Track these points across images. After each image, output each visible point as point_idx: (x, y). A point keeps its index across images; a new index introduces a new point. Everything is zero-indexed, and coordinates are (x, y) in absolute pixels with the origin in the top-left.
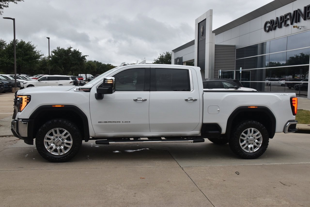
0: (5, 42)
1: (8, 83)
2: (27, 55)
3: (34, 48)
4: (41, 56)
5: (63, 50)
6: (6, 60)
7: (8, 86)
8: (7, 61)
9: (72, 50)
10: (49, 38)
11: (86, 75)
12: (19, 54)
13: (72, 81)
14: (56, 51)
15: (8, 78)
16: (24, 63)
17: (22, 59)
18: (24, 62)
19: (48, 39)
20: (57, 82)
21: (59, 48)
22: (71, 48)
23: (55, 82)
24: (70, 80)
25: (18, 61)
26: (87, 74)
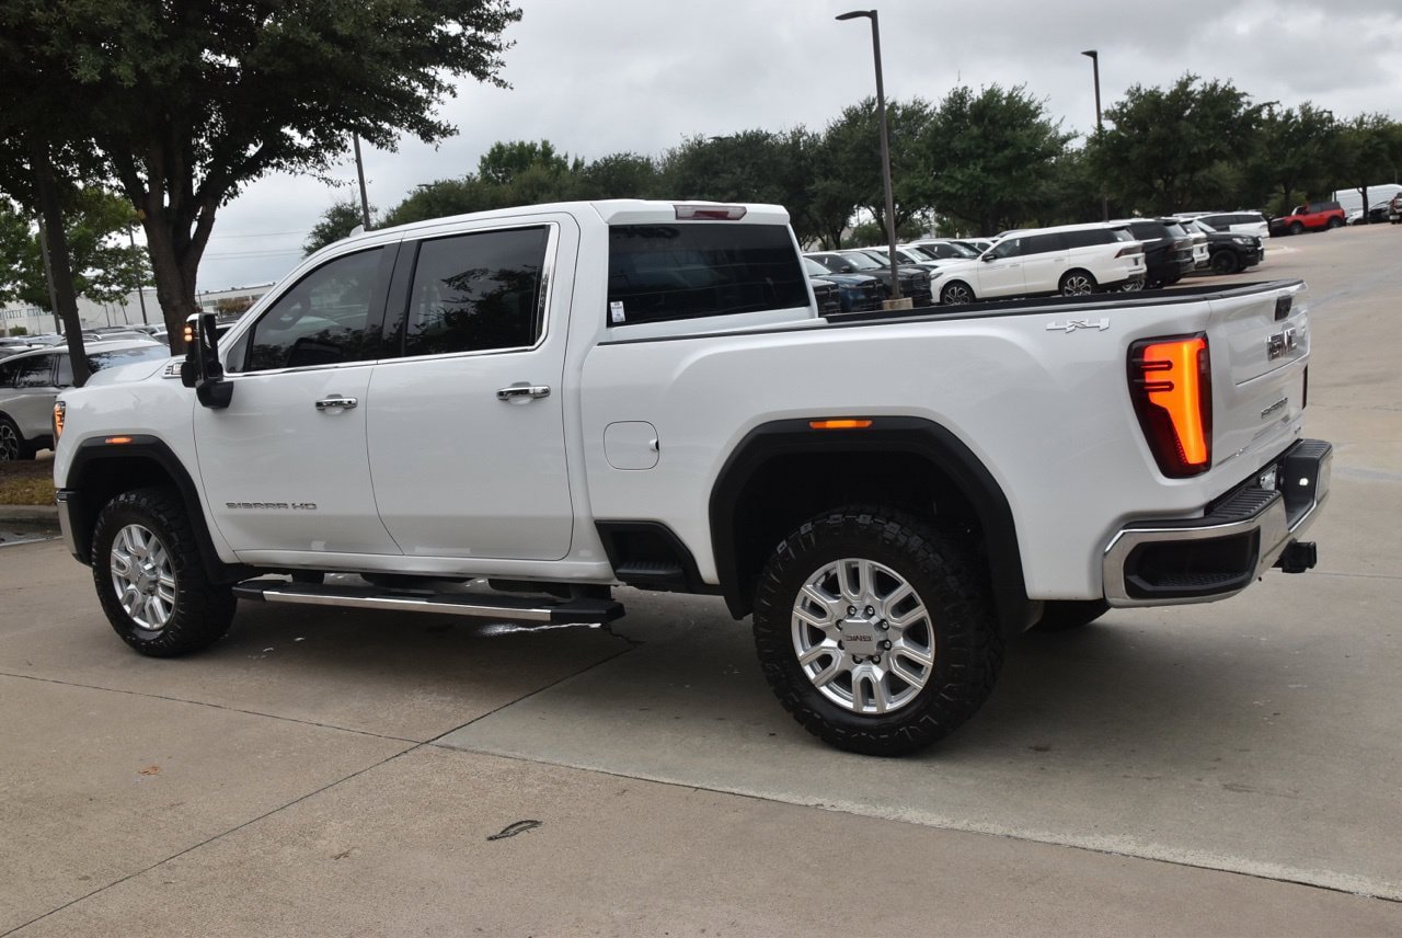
0: (927, 106)
1: (867, 283)
2: (1006, 145)
3: (1035, 114)
4: (1065, 140)
5: (1153, 98)
6: (924, 183)
7: (862, 297)
8: (926, 187)
9: (1196, 87)
10: (1093, 54)
11: (1364, 195)
12: (973, 147)
13: (1133, 243)
14: (1124, 105)
15: (906, 257)
16: (995, 185)
17: (984, 169)
18: (992, 180)
19: (1091, 59)
20: (1060, 260)
21: (1138, 89)
22: (1191, 79)
23: (1052, 260)
24: (1118, 241)
25: (969, 180)
26: (1369, 188)
